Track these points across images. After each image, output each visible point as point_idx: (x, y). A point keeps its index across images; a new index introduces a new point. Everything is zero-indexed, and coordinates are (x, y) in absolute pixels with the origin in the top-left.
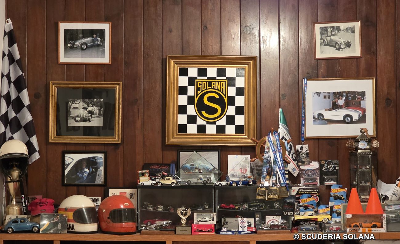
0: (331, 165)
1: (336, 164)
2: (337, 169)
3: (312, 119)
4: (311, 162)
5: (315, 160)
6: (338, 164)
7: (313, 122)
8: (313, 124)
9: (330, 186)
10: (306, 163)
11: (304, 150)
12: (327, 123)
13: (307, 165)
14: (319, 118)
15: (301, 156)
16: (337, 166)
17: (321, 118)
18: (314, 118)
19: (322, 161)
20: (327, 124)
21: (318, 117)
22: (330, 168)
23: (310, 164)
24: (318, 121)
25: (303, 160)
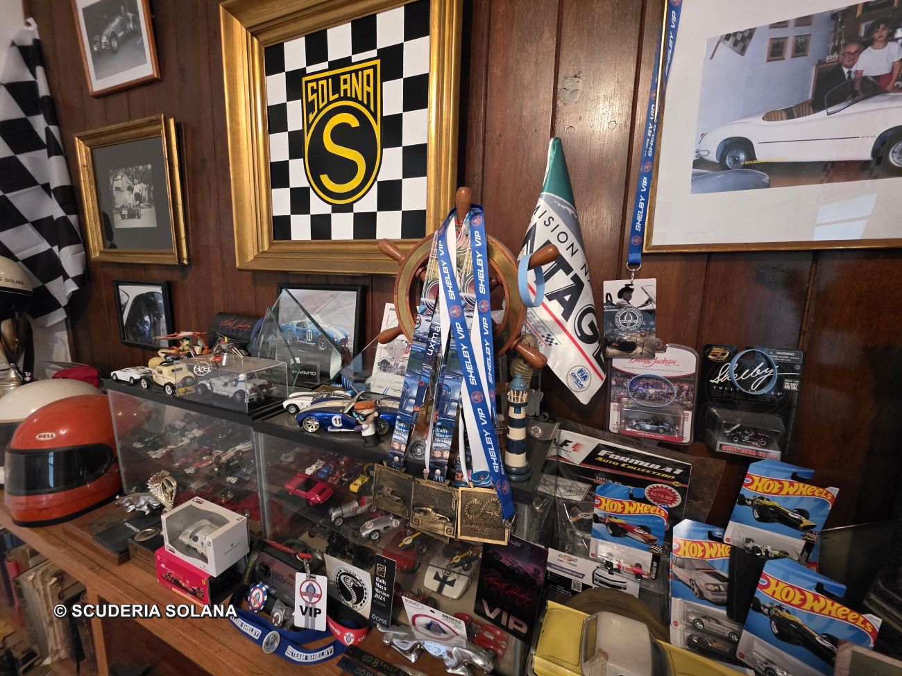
0: (757, 370)
1: (784, 366)
2: (787, 386)
3: (690, 170)
4: (664, 350)
5: (680, 341)
6: (798, 367)
7: (693, 181)
8: (693, 192)
9: (746, 461)
10: (639, 350)
11: (637, 299)
12: (766, 178)
13: (641, 357)
14: (728, 162)
15: (619, 322)
16: (792, 377)
17: (736, 161)
18: (699, 163)
19: (716, 350)
20: (768, 186)
21: (722, 157)
22: (751, 380)
23: (657, 355)
24: (721, 176)
25: (626, 338)
